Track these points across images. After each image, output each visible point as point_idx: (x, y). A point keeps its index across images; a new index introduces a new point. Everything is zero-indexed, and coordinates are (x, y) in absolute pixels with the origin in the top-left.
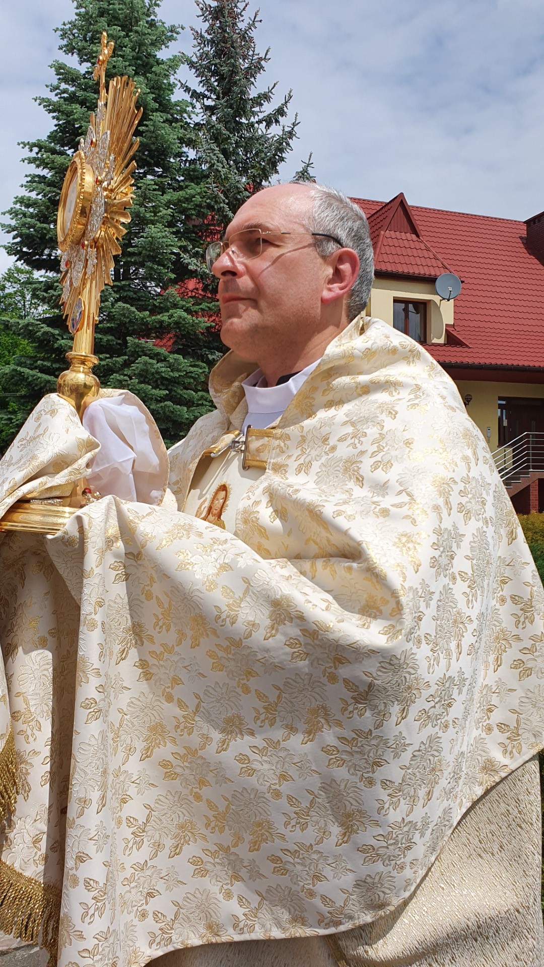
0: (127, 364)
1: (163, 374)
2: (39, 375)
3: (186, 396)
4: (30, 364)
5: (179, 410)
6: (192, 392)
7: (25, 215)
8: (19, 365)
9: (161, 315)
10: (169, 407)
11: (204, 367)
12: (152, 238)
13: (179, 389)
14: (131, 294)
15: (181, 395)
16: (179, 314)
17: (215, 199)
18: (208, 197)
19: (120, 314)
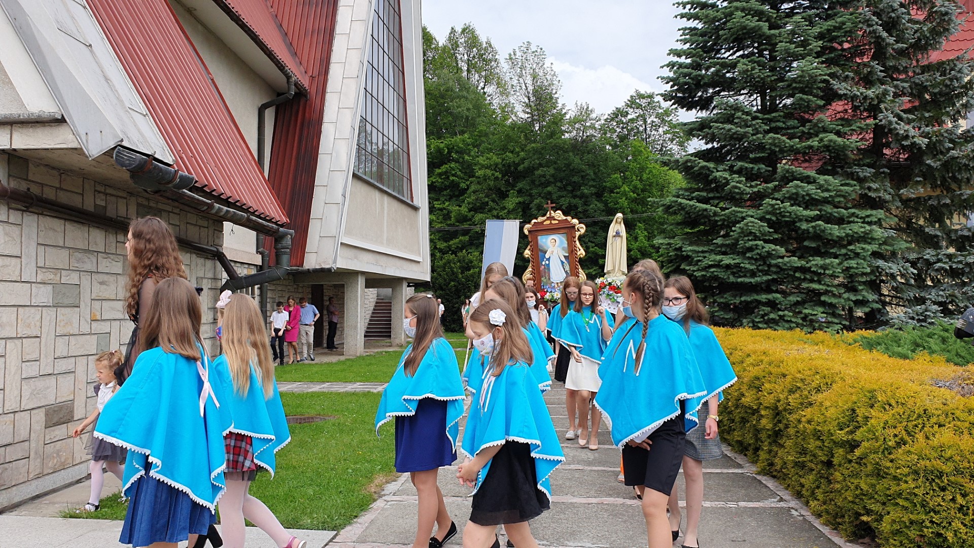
0: (777, 189)
1: (813, 196)
2: (698, 204)
3: (836, 214)
4: (688, 196)
5: (831, 229)
6: (843, 210)
7: (681, 66)
8: (678, 197)
9: (811, 140)
10: (820, 226)
11: (855, 185)
12: (803, 71)
13: (829, 209)
14: (781, 124)
15: (831, 214)
16: (829, 138)
17: (867, 22)
18: (860, 22)
19: (770, 144)
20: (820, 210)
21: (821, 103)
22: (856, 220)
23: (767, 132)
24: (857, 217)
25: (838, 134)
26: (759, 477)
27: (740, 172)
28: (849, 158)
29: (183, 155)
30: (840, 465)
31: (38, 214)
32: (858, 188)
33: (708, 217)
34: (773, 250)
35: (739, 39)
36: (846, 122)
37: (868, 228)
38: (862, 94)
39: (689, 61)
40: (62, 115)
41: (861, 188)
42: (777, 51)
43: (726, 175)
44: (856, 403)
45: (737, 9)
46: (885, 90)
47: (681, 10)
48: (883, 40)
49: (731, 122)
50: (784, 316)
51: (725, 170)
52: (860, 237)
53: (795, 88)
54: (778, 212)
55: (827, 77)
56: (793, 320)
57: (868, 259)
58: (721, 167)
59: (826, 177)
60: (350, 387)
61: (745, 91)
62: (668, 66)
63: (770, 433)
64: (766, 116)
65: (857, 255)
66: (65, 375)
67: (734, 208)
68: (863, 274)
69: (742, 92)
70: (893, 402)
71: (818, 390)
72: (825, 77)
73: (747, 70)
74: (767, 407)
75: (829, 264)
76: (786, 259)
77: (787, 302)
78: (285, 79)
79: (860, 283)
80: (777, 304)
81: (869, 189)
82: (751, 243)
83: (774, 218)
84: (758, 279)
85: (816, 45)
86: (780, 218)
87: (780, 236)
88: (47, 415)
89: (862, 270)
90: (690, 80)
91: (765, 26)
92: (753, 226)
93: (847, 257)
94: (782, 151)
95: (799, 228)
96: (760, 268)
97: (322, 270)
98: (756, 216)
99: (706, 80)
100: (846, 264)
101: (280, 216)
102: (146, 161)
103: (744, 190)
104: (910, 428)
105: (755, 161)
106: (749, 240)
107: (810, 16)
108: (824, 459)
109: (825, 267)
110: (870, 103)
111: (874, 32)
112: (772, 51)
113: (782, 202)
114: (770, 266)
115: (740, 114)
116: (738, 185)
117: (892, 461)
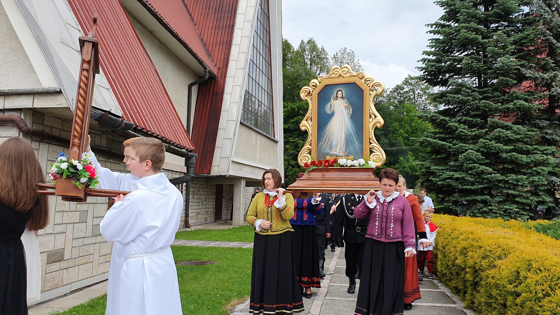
0: (487, 133)
1: (510, 137)
5: (521, 157)
6: (529, 146)
7: (429, 61)
8: (427, 137)
9: (508, 104)
10: (514, 155)
11: (537, 131)
12: (503, 63)
13: (520, 145)
14: (489, 95)
15: (521, 148)
16: (520, 103)
17: (544, 34)
18: (539, 34)
19: (483, 106)
20: (514, 146)
21: (515, 82)
22: (538, 152)
23: (481, 99)
24: (538, 150)
25: (526, 100)
26: (465, 310)
27: (465, 123)
28: (533, 115)
29: (131, 111)
30: (511, 307)
31: (49, 144)
32: (539, 132)
33: (445, 149)
34: (485, 170)
35: (464, 45)
36: (530, 93)
37: (545, 157)
38: (540, 76)
39: (434, 58)
40: (60, 89)
41: (541, 133)
42: (487, 52)
43: (456, 124)
44: (520, 267)
45: (463, 27)
46: (556, 74)
47: (429, 29)
48: (554, 44)
49: (460, 93)
50: (492, 209)
51: (455, 122)
52: (541, 162)
53: (499, 73)
54: (487, 147)
55: (519, 67)
56: (498, 212)
57: (546, 176)
58: (453, 120)
59: (518, 126)
60: (231, 245)
61: (468, 75)
62: (422, 60)
63: (471, 283)
64: (480, 90)
65: (538, 173)
66: (60, 234)
67: (461, 144)
68: (542, 185)
69: (466, 76)
70: (542, 269)
71: (500, 258)
72: (517, 67)
73: (469, 63)
74: (470, 267)
75: (520, 179)
76: (493, 175)
77: (494, 201)
78: (203, 69)
79: (541, 191)
80: (488, 202)
81: (546, 133)
82: (471, 165)
83: (485, 151)
84: (476, 187)
85: (512, 48)
86: (489, 150)
87: (489, 161)
88: (48, 256)
89: (542, 183)
90: (435, 69)
91: (480, 37)
92: (472, 155)
93: (531, 174)
94: (490, 110)
95: (501, 156)
96: (477, 180)
97: (221, 176)
98: (474, 149)
99: (444, 69)
100: (531, 179)
101: (190, 146)
102: (104, 115)
103: (467, 133)
104: (553, 286)
105: (474, 116)
106: (469, 163)
107: (508, 31)
108: (502, 302)
109: (517, 180)
110: (546, 82)
111: (548, 40)
112: (484, 52)
113: (490, 141)
114: (483, 179)
115: (464, 89)
116: (463, 130)
117: (540, 307)
